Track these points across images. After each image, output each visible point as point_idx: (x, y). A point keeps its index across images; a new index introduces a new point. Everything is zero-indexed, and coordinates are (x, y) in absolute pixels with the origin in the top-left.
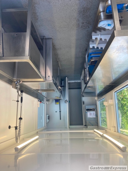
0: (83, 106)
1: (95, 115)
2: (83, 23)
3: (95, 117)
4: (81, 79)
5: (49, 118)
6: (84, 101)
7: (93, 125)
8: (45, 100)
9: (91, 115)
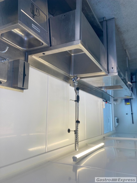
5: (118, 121)
8: (112, 100)
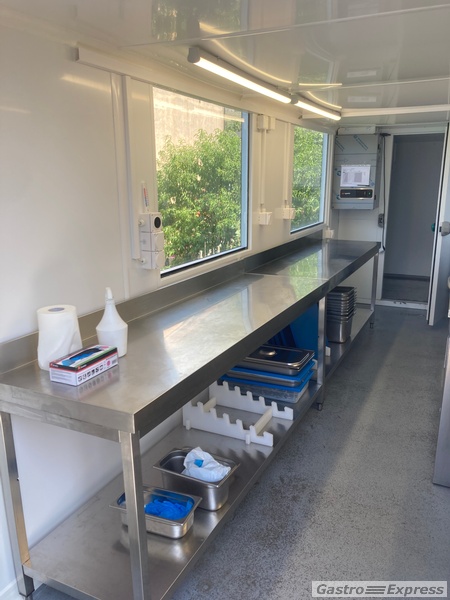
0: (384, 209)
1: (342, 174)
2: (295, 499)
3: (345, 169)
4: (372, 308)
6: (380, 226)
7: (355, 136)
9: (358, 174)
